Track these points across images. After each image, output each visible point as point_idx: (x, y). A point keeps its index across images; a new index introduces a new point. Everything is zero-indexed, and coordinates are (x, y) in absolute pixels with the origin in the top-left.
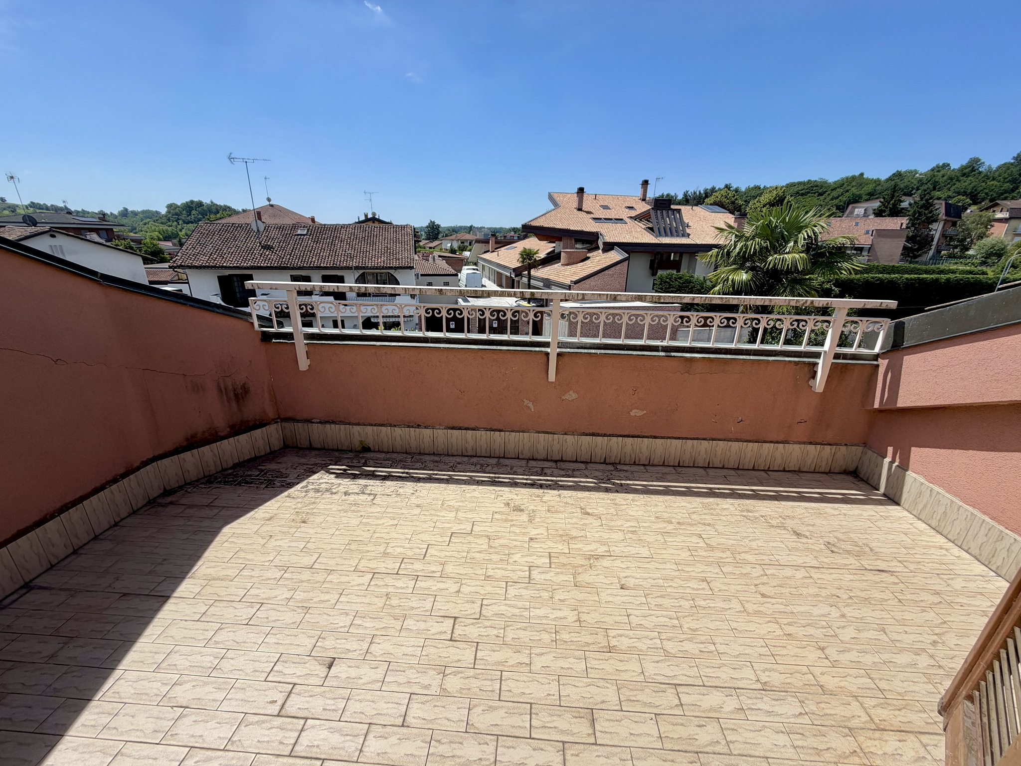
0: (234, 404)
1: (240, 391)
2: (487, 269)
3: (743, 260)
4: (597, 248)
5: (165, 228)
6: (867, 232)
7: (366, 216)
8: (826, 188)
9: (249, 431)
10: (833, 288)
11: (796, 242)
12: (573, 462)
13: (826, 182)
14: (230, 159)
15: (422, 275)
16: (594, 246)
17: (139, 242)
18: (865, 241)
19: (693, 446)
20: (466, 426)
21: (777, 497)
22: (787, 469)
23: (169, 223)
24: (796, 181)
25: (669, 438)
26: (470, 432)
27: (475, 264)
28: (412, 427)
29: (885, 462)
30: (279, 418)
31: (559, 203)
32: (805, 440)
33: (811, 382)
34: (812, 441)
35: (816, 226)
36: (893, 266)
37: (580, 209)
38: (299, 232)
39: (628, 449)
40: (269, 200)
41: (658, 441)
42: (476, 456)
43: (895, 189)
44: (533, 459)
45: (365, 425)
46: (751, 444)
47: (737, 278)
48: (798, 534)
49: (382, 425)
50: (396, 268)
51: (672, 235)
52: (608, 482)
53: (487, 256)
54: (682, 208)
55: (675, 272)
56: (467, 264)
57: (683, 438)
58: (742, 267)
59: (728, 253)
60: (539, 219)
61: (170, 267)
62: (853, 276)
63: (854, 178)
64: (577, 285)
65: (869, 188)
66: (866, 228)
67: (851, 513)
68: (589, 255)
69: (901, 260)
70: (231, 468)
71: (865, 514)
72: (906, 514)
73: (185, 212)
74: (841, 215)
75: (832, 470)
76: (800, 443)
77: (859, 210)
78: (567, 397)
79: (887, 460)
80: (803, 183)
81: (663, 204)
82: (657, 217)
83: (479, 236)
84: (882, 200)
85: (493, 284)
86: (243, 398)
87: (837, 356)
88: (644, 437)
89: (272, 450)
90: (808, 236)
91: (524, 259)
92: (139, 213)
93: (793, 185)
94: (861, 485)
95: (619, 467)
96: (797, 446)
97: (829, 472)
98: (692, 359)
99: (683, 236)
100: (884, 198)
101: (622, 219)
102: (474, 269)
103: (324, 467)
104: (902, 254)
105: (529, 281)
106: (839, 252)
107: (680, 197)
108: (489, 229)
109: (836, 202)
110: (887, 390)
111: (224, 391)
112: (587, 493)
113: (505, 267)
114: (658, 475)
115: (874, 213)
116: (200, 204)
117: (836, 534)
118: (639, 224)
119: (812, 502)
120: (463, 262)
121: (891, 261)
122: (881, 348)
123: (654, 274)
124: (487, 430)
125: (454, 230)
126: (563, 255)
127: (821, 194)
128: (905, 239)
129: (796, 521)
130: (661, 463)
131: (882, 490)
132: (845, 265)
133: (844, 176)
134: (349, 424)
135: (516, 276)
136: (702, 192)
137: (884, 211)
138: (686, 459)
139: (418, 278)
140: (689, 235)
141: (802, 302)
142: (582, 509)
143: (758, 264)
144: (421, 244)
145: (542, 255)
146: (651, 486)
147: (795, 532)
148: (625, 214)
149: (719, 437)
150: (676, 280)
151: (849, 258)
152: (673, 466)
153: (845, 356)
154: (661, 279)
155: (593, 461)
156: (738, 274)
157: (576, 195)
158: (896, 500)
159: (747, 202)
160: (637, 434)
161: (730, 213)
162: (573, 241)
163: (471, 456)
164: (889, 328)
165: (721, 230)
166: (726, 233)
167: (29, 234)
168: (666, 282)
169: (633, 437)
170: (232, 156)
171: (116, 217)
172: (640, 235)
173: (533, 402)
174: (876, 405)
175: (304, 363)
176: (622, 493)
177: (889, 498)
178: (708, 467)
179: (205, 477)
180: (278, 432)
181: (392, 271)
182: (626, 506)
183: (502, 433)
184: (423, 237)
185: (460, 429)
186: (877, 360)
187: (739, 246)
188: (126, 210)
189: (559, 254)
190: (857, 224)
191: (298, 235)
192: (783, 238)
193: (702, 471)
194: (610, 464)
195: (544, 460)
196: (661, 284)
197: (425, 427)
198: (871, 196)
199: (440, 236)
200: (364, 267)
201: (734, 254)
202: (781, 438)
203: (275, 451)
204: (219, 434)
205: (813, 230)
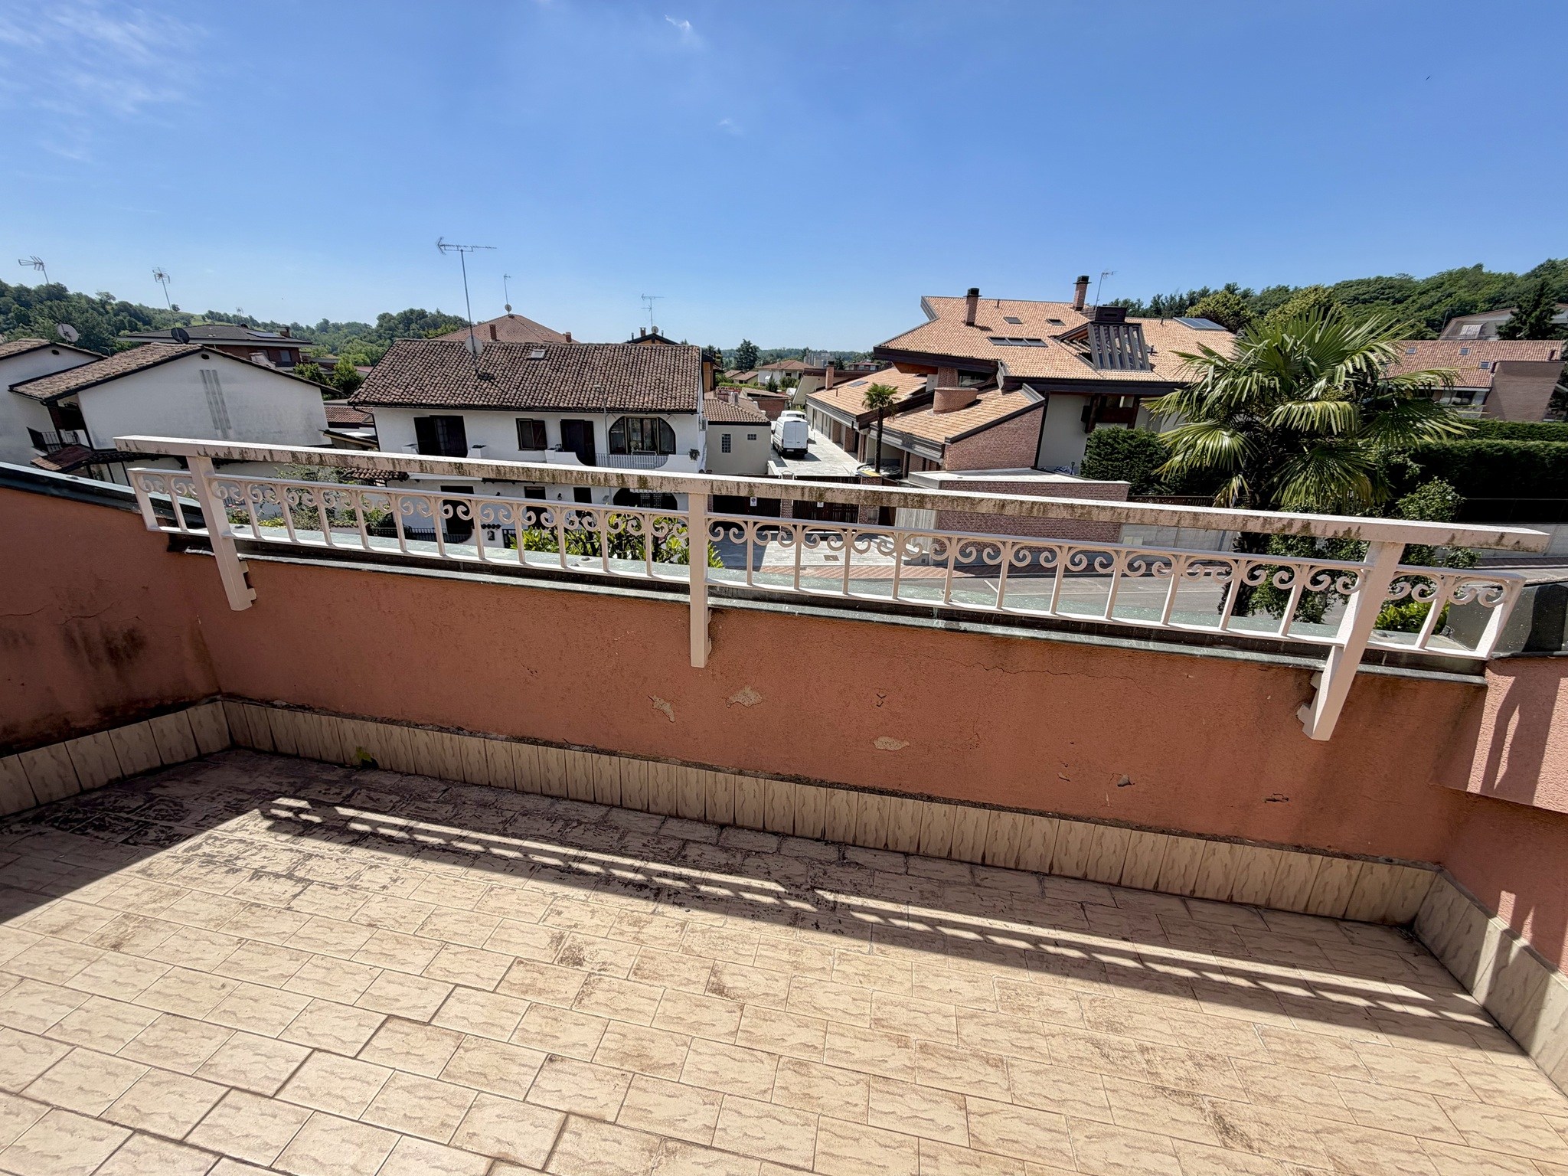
0: (107, 668)
1: (120, 643)
2: (819, 416)
3: (1227, 413)
4: (995, 386)
5: (375, 348)
6: (1484, 366)
7: (643, 332)
8: (1409, 289)
9: (146, 719)
10: (1410, 463)
11: (1331, 380)
12: (758, 831)
13: (1409, 280)
14: (440, 246)
15: (710, 423)
16: (989, 382)
17: (330, 366)
18: (1476, 379)
19: (1014, 826)
20: (547, 737)
21: (1197, 988)
22: (1236, 899)
23: (380, 342)
24: (1354, 278)
25: (962, 803)
26: (553, 750)
27: (804, 407)
28: (447, 730)
29: (1490, 928)
30: (219, 692)
31: (936, 313)
32: (1285, 839)
33: (1302, 712)
34: (1301, 842)
35: (1372, 351)
36: (1532, 426)
37: (970, 324)
38: (533, 355)
39: (871, 817)
40: (508, 308)
41: (935, 806)
42: (567, 798)
43: (1542, 290)
44: (677, 817)
45: (363, 719)
46: (1149, 837)
47: (1211, 444)
48: (1226, 1129)
49: (393, 722)
50: (670, 412)
51: (1123, 366)
52: (808, 895)
53: (820, 396)
54: (1145, 323)
55: (1124, 428)
56: (794, 407)
57: (992, 807)
58: (1225, 423)
59: (1201, 399)
60: (902, 339)
61: (349, 404)
62: (1447, 442)
63: (1463, 273)
64: (955, 445)
65: (1493, 290)
66: (1483, 358)
67: (1385, 1065)
68: (979, 397)
69: (1548, 416)
70: (99, 789)
71: (1428, 1075)
72: (1544, 1089)
73: (401, 326)
74: (1434, 335)
75: (1351, 915)
76: (1271, 845)
77: (1470, 328)
78: (738, 698)
79: (1498, 924)
80: (1368, 283)
81: (1112, 317)
82: (1098, 338)
83: (817, 365)
84: (1516, 310)
85: (827, 439)
86: (129, 657)
87: (1372, 656)
88: (904, 795)
89: (204, 751)
90: (1355, 368)
91: (873, 401)
92: (343, 326)
93: (1348, 285)
94: (1423, 969)
95: (852, 854)
96: (1263, 853)
97: (1344, 919)
98: (1007, 640)
99: (1142, 368)
100: (1520, 307)
101: (1039, 340)
102: (798, 416)
103: (263, 800)
104: (1550, 405)
105: (879, 436)
106: (1424, 399)
107: (1147, 304)
108: (831, 353)
109: (1428, 313)
110: (1505, 755)
111: (81, 644)
112: (749, 923)
113: (845, 414)
114: (927, 887)
115: (1500, 333)
116: (422, 314)
117: (1336, 1143)
118: (1066, 347)
119: (1285, 1012)
120: (784, 404)
121: (1528, 416)
122: (1497, 646)
123: (1088, 430)
124: (586, 749)
125: (780, 355)
126: (937, 395)
127: (1399, 301)
128: (1557, 379)
129: (1231, 1078)
130: (945, 854)
131: (1480, 994)
132: (1430, 424)
133: (1444, 270)
134: (337, 714)
135: (860, 428)
136: (1185, 297)
137: (1520, 330)
138: (1000, 850)
139: (704, 428)
140: (1152, 367)
141: (1280, 525)
142: (714, 972)
143: (1258, 418)
144: (728, 375)
145: (903, 396)
146: (901, 916)
147: (1219, 1119)
148: (1045, 332)
149: (1076, 812)
150: (1124, 441)
151: (1439, 413)
152: (971, 863)
153: (1394, 658)
154: (1099, 439)
155: (798, 833)
156: (1215, 437)
157: (965, 301)
158: (1518, 1034)
159: (1262, 313)
160: (890, 788)
161: (1230, 330)
162: (956, 374)
163: (558, 798)
164: (1522, 598)
165: (1190, 357)
166: (1196, 364)
167: (174, 354)
168: (1105, 444)
169: (881, 792)
170: (443, 242)
171: (313, 332)
172: (1068, 365)
173: (672, 702)
174: (1475, 786)
175: (239, 597)
176: (826, 931)
177: (1499, 1026)
178: (1050, 874)
179: (38, 805)
180: (215, 719)
181: (664, 416)
182: (817, 975)
183: (615, 759)
184: (732, 366)
185: (535, 742)
186: (1482, 674)
187: (1222, 384)
188: (326, 322)
189: (932, 394)
190: (1464, 352)
191: (532, 359)
192: (1309, 373)
193: (1031, 884)
194: (833, 843)
195: (699, 821)
196: (1098, 447)
197: (471, 734)
198: (1495, 303)
199: (757, 365)
200: (622, 409)
201: (1209, 401)
202: (1222, 830)
203: (211, 754)
204: (73, 724)
205: (1366, 358)
